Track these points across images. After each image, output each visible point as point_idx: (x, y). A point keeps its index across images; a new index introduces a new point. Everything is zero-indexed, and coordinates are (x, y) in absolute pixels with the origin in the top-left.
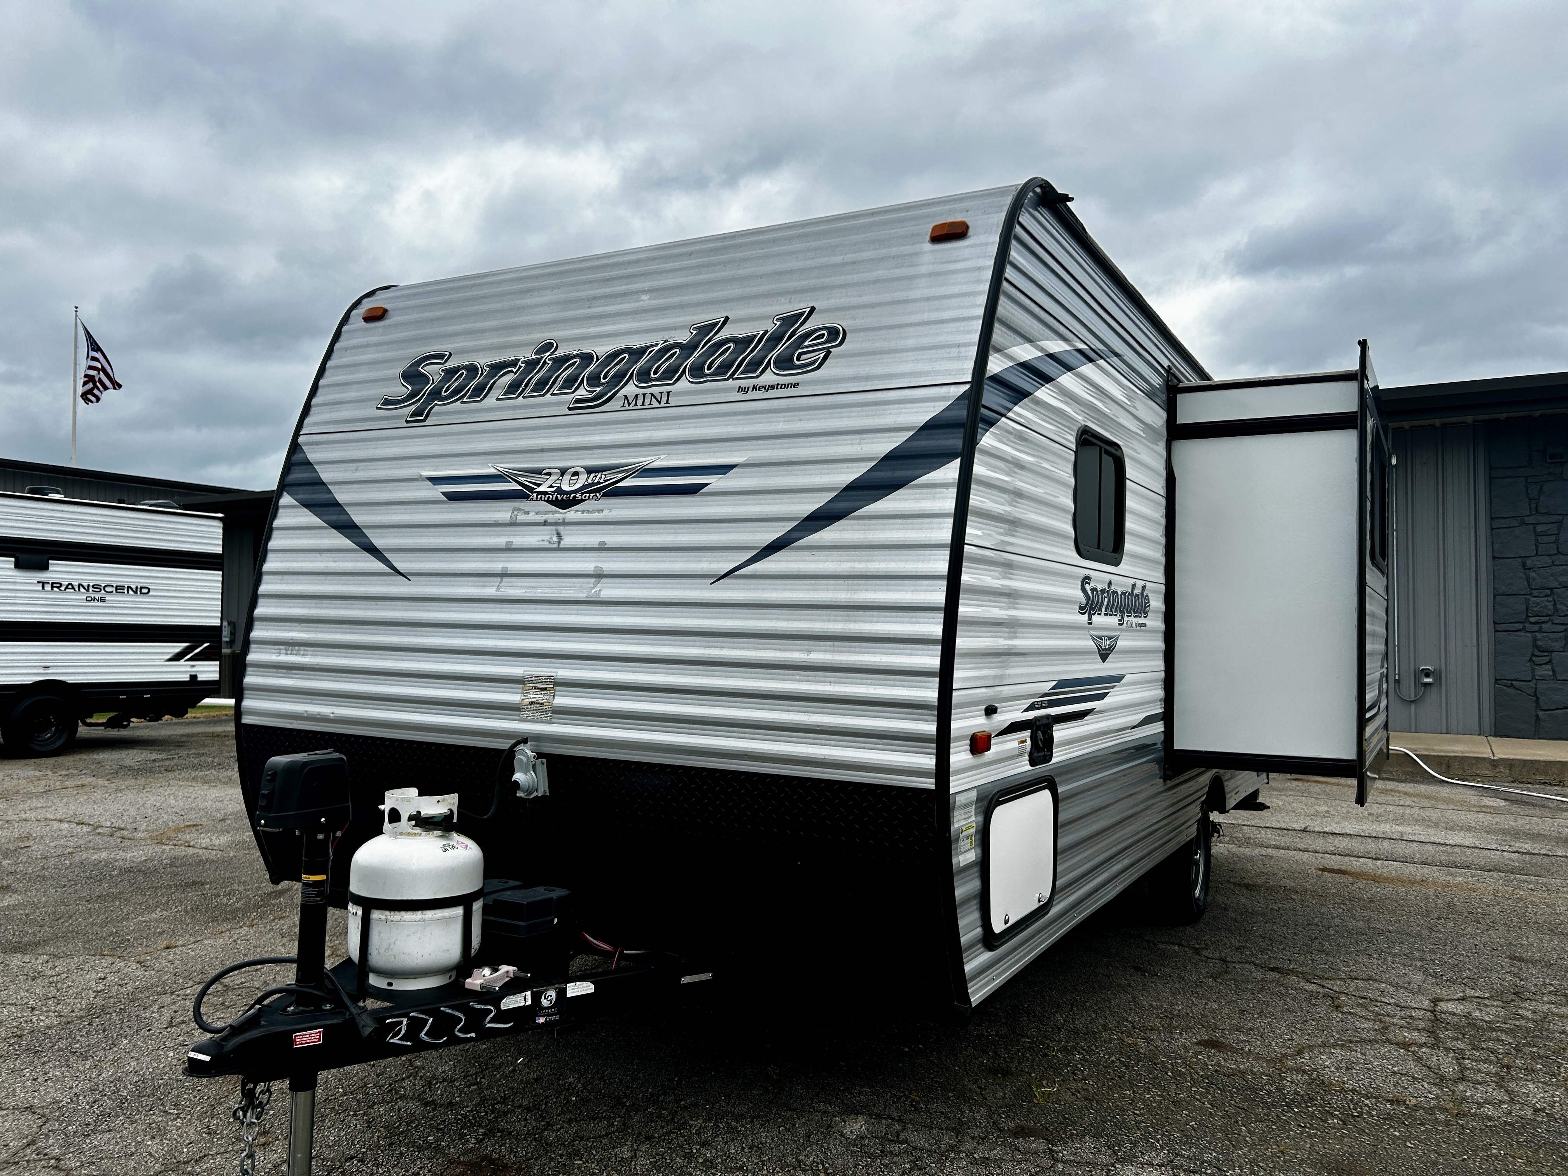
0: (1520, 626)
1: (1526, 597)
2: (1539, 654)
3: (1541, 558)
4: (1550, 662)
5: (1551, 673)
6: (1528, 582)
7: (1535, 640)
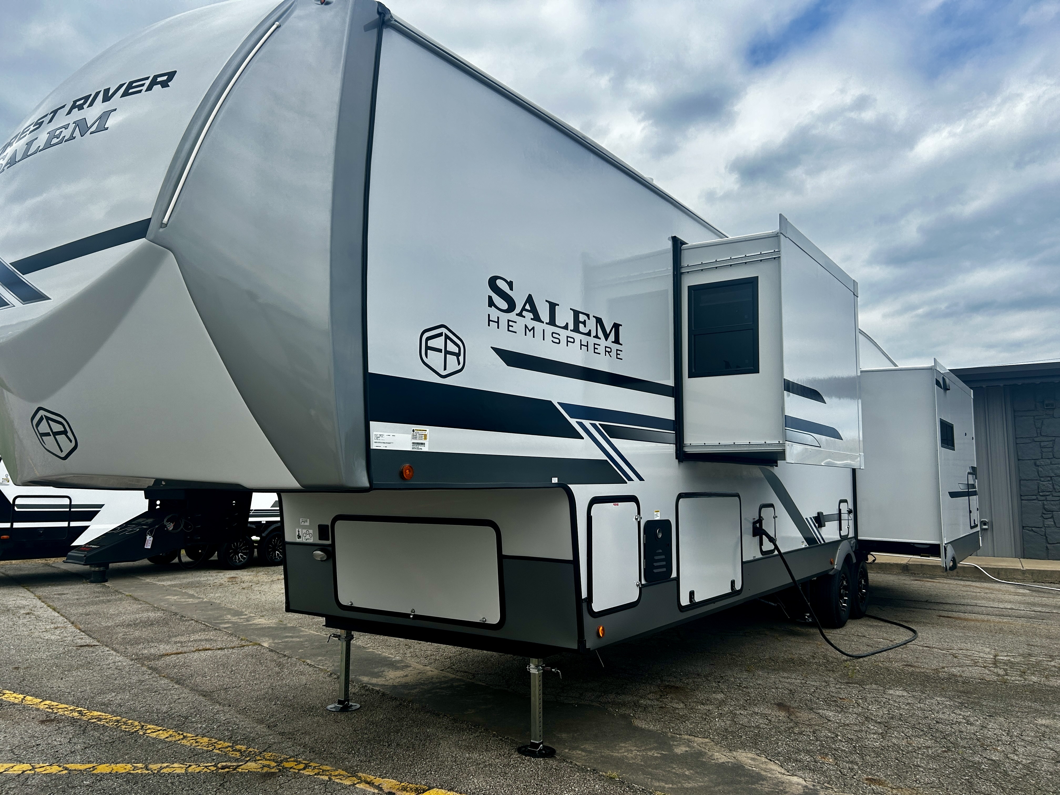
0: (1034, 497)
1: (1038, 481)
2: (1046, 513)
3: (1044, 460)
4: (1052, 517)
5: (1053, 523)
6: (1038, 473)
7: (1044, 505)
